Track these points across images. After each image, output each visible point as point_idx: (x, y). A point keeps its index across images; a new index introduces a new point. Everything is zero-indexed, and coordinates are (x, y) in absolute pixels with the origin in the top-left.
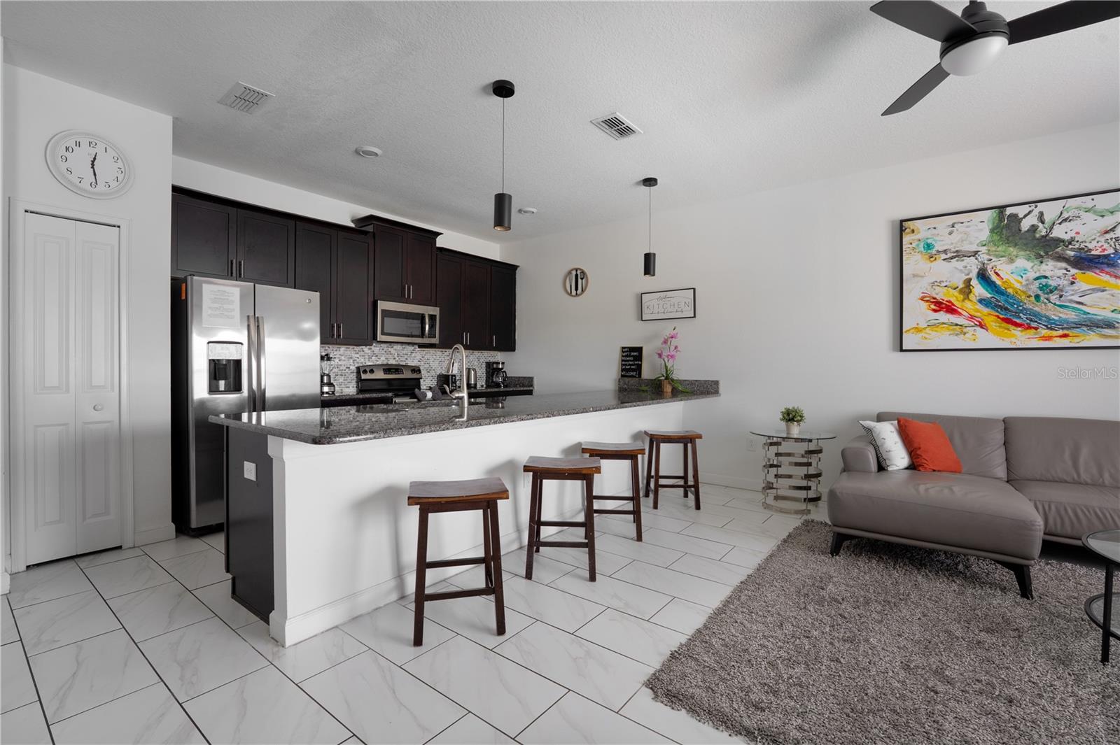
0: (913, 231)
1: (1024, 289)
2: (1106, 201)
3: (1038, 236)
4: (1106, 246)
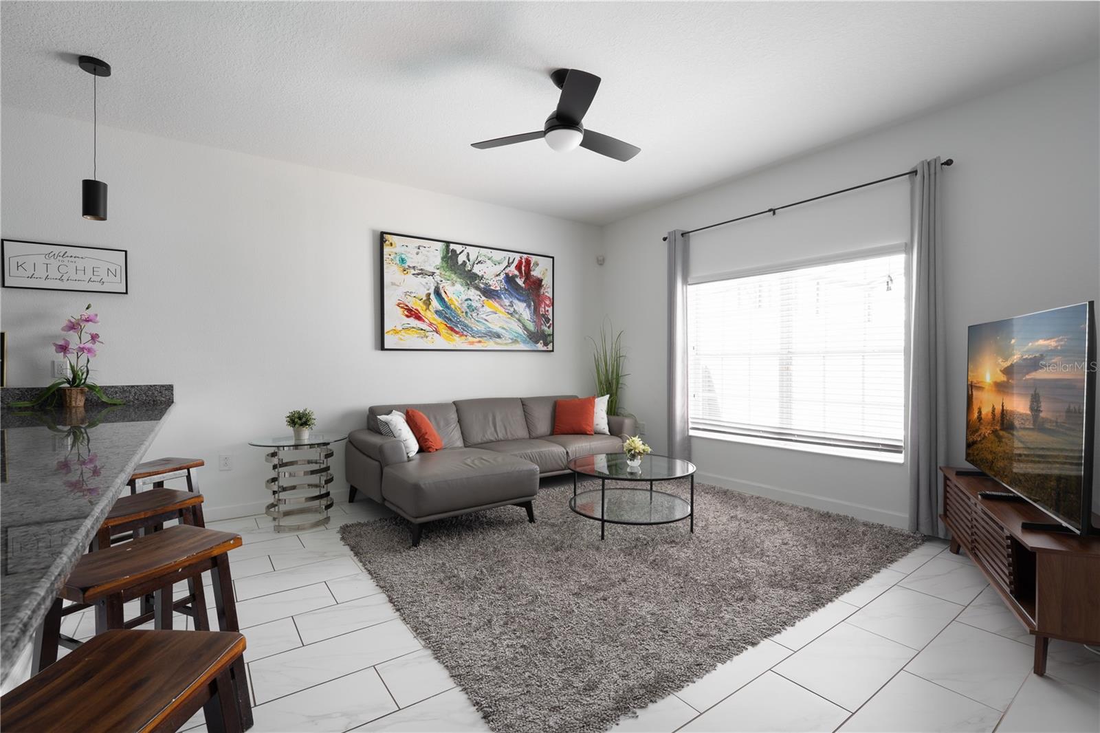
0: (391, 244)
1: (459, 306)
2: (498, 256)
3: (466, 269)
4: (497, 285)
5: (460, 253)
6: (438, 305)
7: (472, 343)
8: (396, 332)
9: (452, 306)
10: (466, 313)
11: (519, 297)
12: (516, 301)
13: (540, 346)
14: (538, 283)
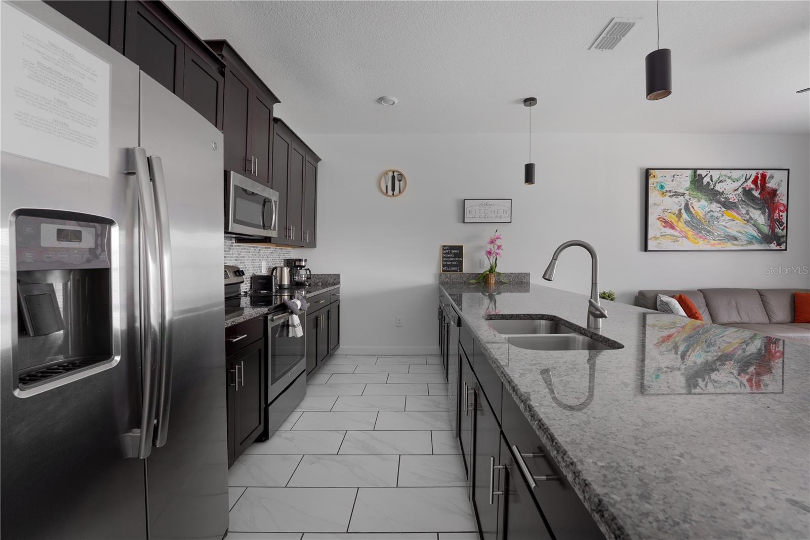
0: (654, 176)
1: (704, 217)
2: (736, 174)
3: (710, 188)
4: (735, 197)
5: (705, 176)
6: (687, 217)
7: (713, 245)
8: (656, 238)
9: (698, 217)
10: (709, 221)
11: (755, 206)
12: (751, 210)
13: (773, 246)
14: (774, 193)
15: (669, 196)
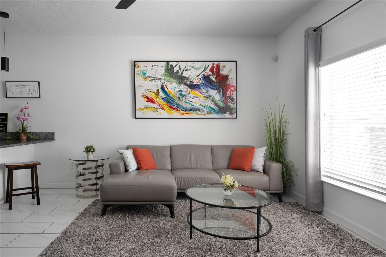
0: (139, 66)
1: (175, 95)
2: (197, 65)
3: (179, 75)
4: (197, 81)
5: (175, 66)
6: (163, 95)
7: (183, 114)
8: (141, 109)
9: (171, 95)
10: (179, 98)
11: (212, 87)
12: (210, 90)
13: (227, 115)
14: (226, 78)
15: (150, 80)
